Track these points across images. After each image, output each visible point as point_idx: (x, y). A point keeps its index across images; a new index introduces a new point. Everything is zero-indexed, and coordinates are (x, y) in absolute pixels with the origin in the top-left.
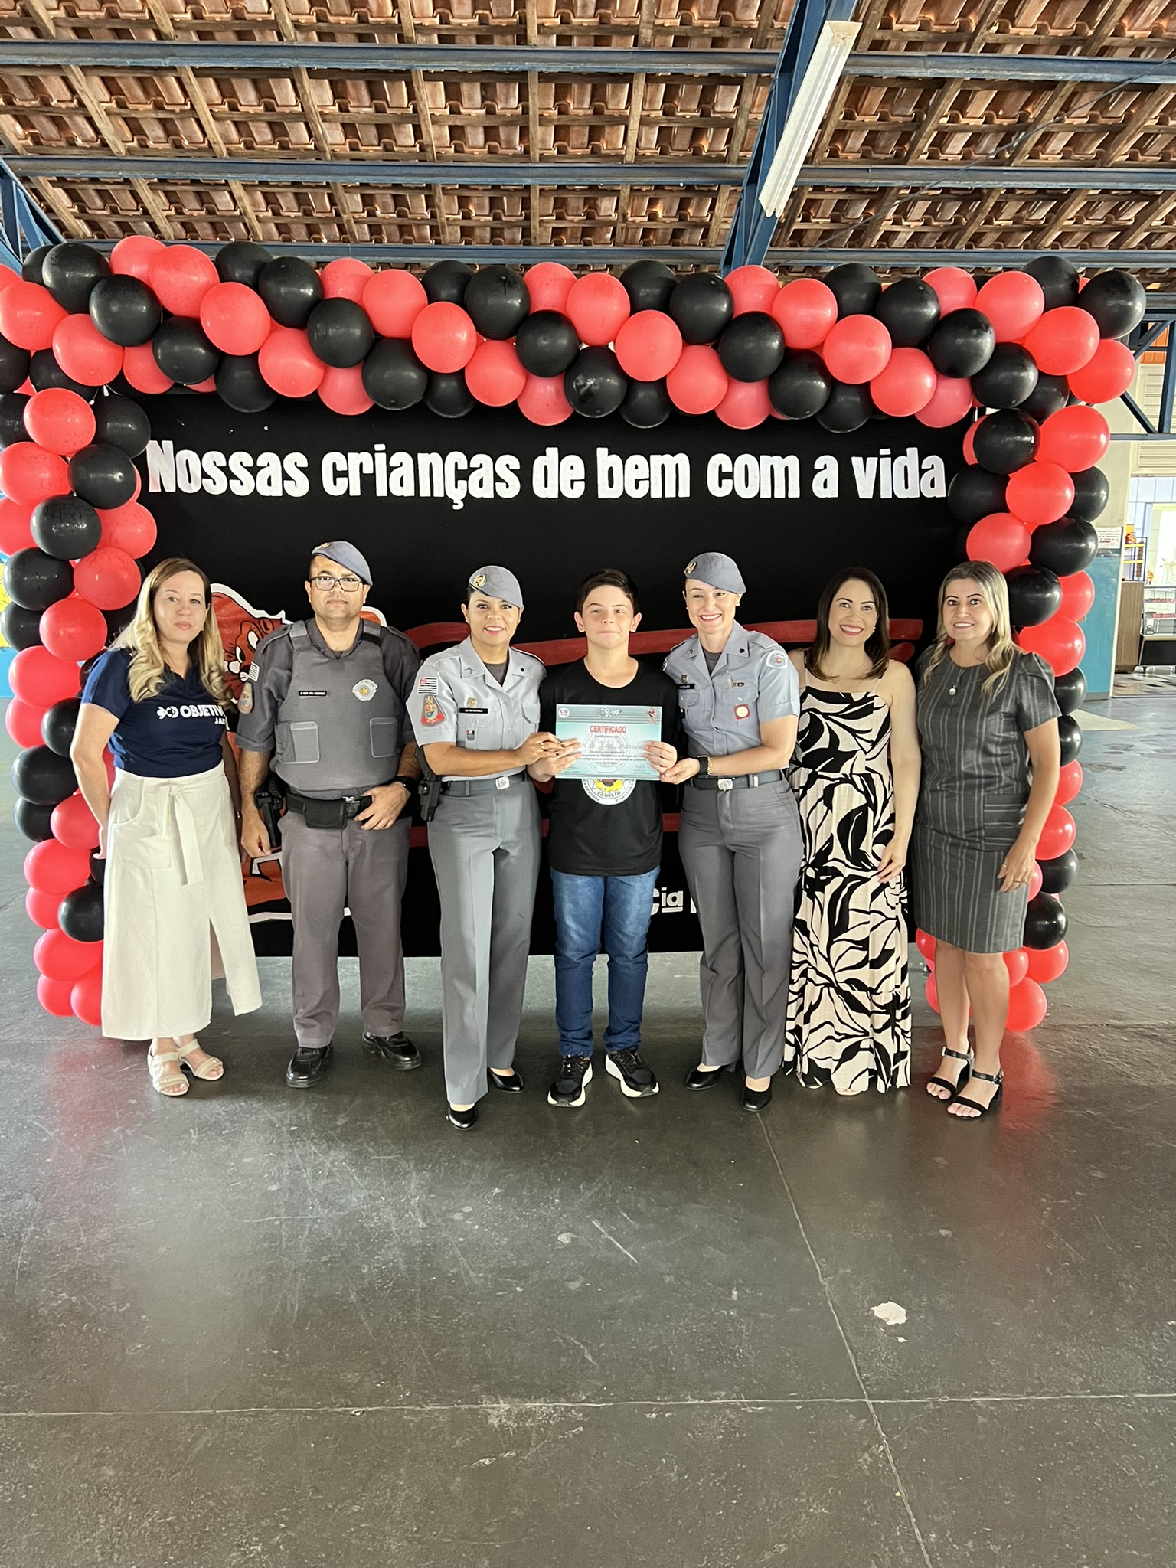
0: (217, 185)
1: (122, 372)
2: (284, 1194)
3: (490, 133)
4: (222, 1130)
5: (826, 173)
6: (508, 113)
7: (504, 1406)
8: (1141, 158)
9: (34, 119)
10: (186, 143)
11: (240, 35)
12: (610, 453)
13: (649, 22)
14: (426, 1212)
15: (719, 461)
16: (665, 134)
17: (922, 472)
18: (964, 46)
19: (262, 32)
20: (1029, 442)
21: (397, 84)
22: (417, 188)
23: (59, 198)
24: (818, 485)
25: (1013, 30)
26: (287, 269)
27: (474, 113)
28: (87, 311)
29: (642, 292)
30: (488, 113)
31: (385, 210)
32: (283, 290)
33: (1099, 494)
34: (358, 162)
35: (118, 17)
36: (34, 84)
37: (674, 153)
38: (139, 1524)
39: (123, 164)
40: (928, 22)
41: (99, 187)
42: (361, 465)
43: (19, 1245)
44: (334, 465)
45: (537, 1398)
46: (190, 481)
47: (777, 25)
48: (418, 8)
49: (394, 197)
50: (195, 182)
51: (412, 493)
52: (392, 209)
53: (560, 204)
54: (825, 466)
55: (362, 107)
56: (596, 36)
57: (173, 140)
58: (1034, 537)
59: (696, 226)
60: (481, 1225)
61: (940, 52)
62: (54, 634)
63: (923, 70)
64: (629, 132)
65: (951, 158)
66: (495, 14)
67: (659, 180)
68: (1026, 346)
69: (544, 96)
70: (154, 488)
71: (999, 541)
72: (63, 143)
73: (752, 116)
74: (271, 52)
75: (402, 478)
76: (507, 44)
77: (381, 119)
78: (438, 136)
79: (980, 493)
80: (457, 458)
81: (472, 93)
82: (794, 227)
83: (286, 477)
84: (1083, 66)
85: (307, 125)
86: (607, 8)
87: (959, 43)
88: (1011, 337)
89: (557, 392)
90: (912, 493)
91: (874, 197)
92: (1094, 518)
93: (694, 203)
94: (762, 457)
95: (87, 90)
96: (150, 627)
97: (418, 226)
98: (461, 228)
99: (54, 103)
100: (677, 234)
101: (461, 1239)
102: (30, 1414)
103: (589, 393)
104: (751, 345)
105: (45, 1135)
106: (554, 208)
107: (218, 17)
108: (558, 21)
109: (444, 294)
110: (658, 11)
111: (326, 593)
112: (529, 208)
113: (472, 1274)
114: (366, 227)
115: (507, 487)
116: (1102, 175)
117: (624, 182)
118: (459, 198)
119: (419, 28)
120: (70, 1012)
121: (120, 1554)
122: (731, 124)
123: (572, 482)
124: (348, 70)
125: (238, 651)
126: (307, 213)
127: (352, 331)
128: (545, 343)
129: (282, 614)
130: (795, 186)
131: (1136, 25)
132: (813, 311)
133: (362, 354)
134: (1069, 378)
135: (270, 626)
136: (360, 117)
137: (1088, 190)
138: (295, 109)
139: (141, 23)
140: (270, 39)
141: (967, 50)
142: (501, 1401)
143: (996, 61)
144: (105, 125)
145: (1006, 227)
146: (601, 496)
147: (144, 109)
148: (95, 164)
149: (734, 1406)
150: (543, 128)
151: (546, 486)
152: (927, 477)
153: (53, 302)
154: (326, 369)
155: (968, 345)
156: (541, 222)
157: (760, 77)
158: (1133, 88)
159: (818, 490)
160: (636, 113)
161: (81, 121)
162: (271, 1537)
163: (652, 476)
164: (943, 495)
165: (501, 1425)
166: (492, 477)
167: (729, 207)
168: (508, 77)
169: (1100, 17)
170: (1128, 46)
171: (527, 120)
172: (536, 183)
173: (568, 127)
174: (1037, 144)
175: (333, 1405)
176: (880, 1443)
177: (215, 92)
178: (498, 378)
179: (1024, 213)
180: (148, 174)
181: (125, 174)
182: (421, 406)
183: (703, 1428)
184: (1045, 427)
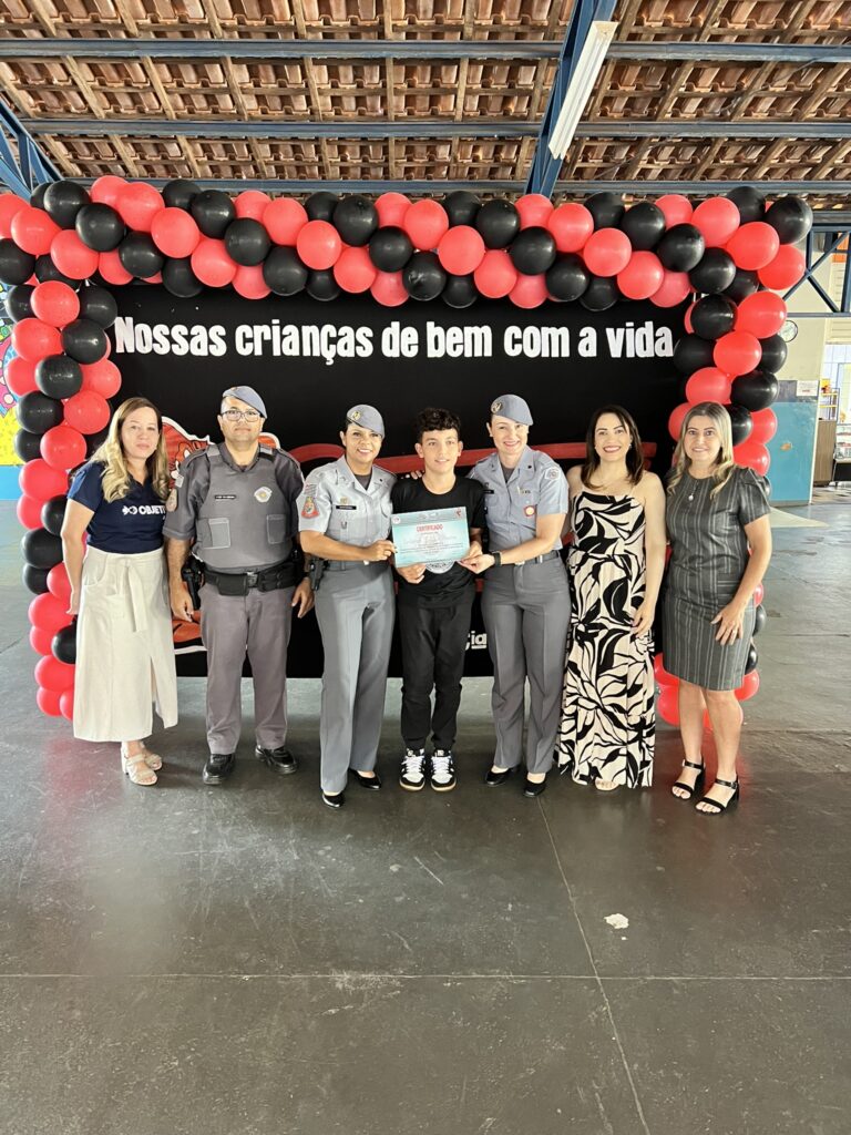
0: (168, 139)
1: (97, 272)
2: (203, 837)
3: (360, 101)
4: (161, 794)
5: (598, 127)
6: (372, 87)
7: (346, 976)
8: (825, 115)
9: (41, 94)
10: (147, 109)
11: (184, 34)
12: (436, 326)
13: (471, 23)
14: (299, 849)
15: (512, 331)
16: (483, 101)
17: (656, 339)
18: (695, 37)
19: (200, 32)
20: (729, 318)
21: (294, 67)
22: (309, 140)
23: (60, 149)
24: (582, 348)
25: (730, 25)
26: (211, 198)
27: (348, 87)
28: (74, 228)
29: (457, 213)
30: (358, 87)
31: (286, 156)
32: (208, 213)
33: (780, 354)
34: (266, 122)
35: (99, 22)
36: (41, 69)
37: (490, 114)
38: (98, 1045)
39: (103, 124)
40: (669, 20)
41: (87, 141)
42: (263, 334)
43: (21, 866)
44: (244, 334)
45: (369, 971)
46: (144, 345)
47: (562, 23)
48: (309, 14)
49: (293, 146)
50: (153, 137)
51: (297, 353)
52: (291, 153)
53: (410, 150)
54: (587, 335)
55: (269, 84)
56: (433, 33)
57: (139, 108)
58: (733, 385)
59: (508, 165)
60: (337, 858)
61: (678, 41)
62: (50, 450)
63: (666, 54)
64: (458, 101)
65: (688, 117)
66: (362, 18)
67: (479, 133)
68: (728, 250)
69: (398, 74)
70: (120, 349)
71: (708, 388)
72: (62, 110)
73: (545, 88)
74: (206, 45)
75: (291, 343)
76: (370, 38)
77: (283, 92)
78: (323, 104)
79: (695, 353)
80: (329, 329)
81: (347, 74)
82: (577, 166)
83: (210, 342)
84: (781, 50)
85: (231, 96)
86: (441, 12)
87: (692, 35)
88: (716, 243)
89: (398, 283)
90: (650, 354)
91: (633, 144)
92: (777, 370)
93: (505, 149)
94: (543, 329)
95: (78, 73)
96: (117, 447)
97: (310, 166)
98: (341, 168)
99: (55, 82)
101: (323, 867)
102: (26, 975)
103: (420, 284)
104: (532, 249)
105: (40, 795)
106: (406, 153)
107: (169, 22)
108: (406, 22)
109: (319, 215)
110: (477, 14)
111: (234, 423)
112: (388, 154)
113: (329, 890)
114: (273, 167)
115: (364, 349)
116: (797, 127)
117: (455, 134)
118: (339, 147)
119: (309, 28)
120: (59, 713)
121: (82, 1065)
122: (530, 93)
123: (410, 346)
124: (259, 58)
125: (177, 463)
126: (232, 158)
127: (255, 240)
128: (388, 248)
129: (208, 438)
130: (574, 137)
131: (820, 20)
132: (576, 226)
133: (263, 257)
134: (758, 272)
135: (199, 446)
136: (268, 92)
137: (788, 138)
138: (223, 85)
139: (115, 27)
140: (205, 37)
141: (697, 40)
142: (345, 974)
143: (718, 47)
144: (91, 97)
145: (729, 165)
146: (430, 355)
147: (117, 86)
148: (84, 125)
149: (505, 980)
150: (397, 97)
151: (391, 348)
152: (659, 342)
153: (51, 221)
154: (238, 268)
155: (685, 249)
156: (396, 163)
157: (550, 60)
158: (817, 65)
159: (583, 352)
160: (462, 86)
161: (74, 94)
162: (185, 1057)
163: (466, 341)
164: (671, 355)
165: (344, 988)
166: (354, 342)
167: (529, 152)
168: (371, 62)
169: (792, 16)
170: (813, 36)
171: (386, 92)
172: (392, 136)
173: (414, 96)
174: (750, 106)
175: (230, 973)
176: (604, 1005)
177: (167, 75)
178: (357, 273)
179: (742, 155)
180: (120, 131)
181: (106, 132)
182: (303, 293)
183: (483, 993)
184: (742, 307)
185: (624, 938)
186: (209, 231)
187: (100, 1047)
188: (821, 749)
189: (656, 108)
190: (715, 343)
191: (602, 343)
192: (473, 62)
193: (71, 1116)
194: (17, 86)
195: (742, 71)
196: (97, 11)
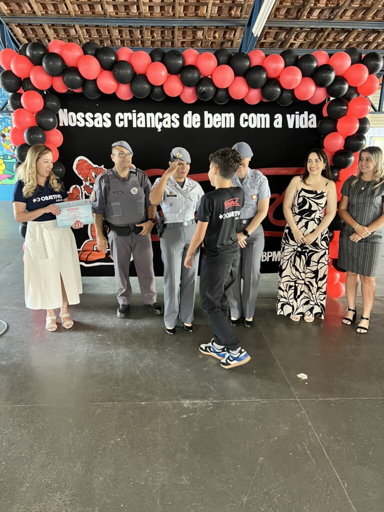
0: (71, 27)
1: (52, 86)
2: (113, 345)
3: (162, 8)
4: (90, 327)
5: (273, 22)
6: (168, 1)
7: (188, 402)
8: (376, 18)
9: (11, 4)
10: (61, 12)
12: (209, 113)
14: (157, 349)
15: (244, 116)
16: (220, 9)
17: (309, 119)
20: (345, 109)
22: (137, 28)
23: (18, 31)
24: (275, 123)
26: (106, 50)
27: (157, 1)
28: (41, 65)
29: (221, 59)
30: (162, 1)
31: (126, 35)
32: (105, 57)
33: (367, 126)
34: (118, 19)
37: (223, 16)
38: (82, 433)
39: (40, 19)
41: (32, 27)
42: (128, 117)
44: (119, 117)
45: (198, 399)
46: (73, 122)
49: (129, 30)
50: (64, 25)
51: (144, 126)
52: (128, 34)
53: (184, 33)
54: (278, 117)
57: (57, 11)
58: (345, 140)
59: (229, 41)
60: (175, 353)
64: (209, 9)
65: (314, 18)
67: (217, 25)
68: (345, 77)
70: (61, 125)
71: (334, 141)
72: (20, 12)
73: (249, 3)
75: (141, 121)
77: (126, 3)
78: (145, 10)
79: (329, 126)
80: (159, 114)
82: (262, 41)
83: (104, 121)
85: (101, 6)
88: (340, 74)
89: (193, 93)
90: (306, 126)
91: (288, 31)
92: (365, 133)
93: (228, 33)
94: (257, 114)
98: (152, 41)
100: (222, 43)
101: (169, 357)
102: (44, 405)
103: (204, 92)
104: (256, 76)
106: (182, 34)
109: (156, 59)
112: (174, 35)
114: (119, 41)
115: (175, 124)
116: (363, 24)
117: (206, 25)
118: (151, 31)
122: (242, 6)
123: (196, 122)
125: (89, 178)
126: (100, 36)
127: (127, 71)
128: (190, 75)
132: (277, 65)
133: (131, 79)
134: (358, 88)
135: (99, 170)
136: (119, 3)
137: (358, 29)
142: (187, 400)
144: (35, 6)
145: (331, 42)
146: (206, 127)
148: (31, 19)
149: (258, 402)
150: (180, 7)
151: (188, 124)
152: (311, 121)
153: (30, 62)
154: (118, 85)
155: (326, 76)
156: (178, 39)
159: (276, 125)
160: (211, 2)
161: (26, 4)
162: (122, 436)
163: (222, 120)
164: (316, 127)
165: (188, 407)
166: (170, 121)
167: (241, 34)
171: (175, 4)
172: (177, 26)
174: (342, 13)
175: (136, 402)
176: (303, 411)
178: (174, 87)
179: (337, 37)
180: (48, 22)
181: (40, 22)
182: (149, 97)
183: (249, 407)
184: (350, 104)
185: (306, 383)
186: (105, 67)
187: (84, 434)
188: (379, 304)
189: (299, 14)
190: (337, 121)
191: (285, 121)
193: (76, 463)
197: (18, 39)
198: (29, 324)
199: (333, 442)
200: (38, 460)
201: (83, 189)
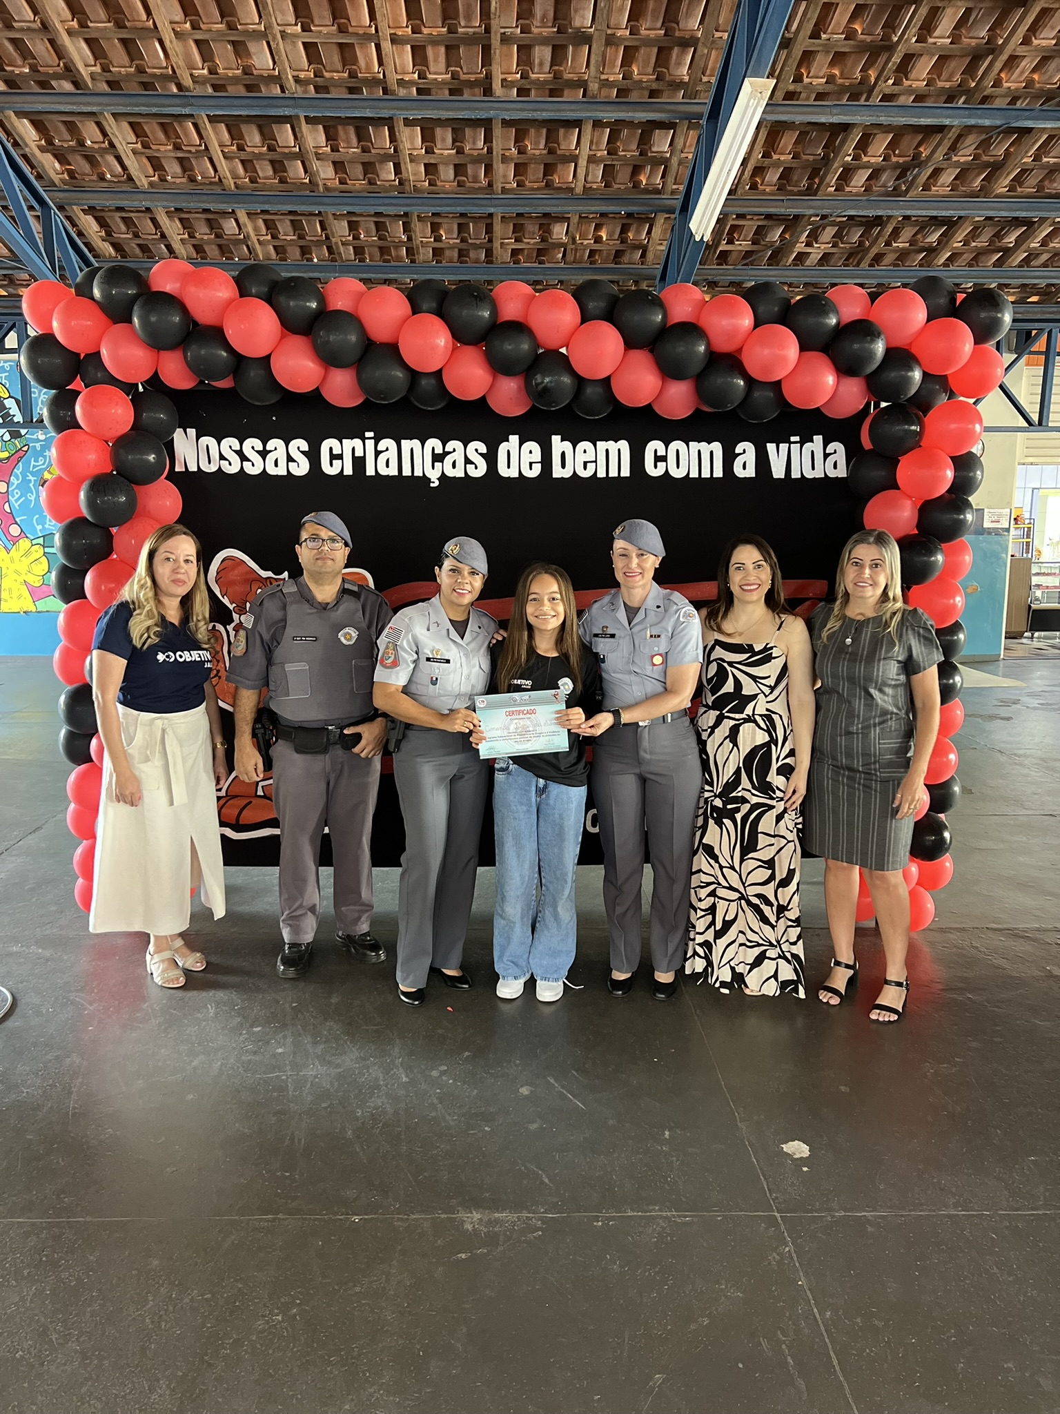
0: (224, 214)
1: (156, 372)
2: (290, 1056)
3: (459, 169)
4: (234, 1006)
5: (747, 203)
6: (475, 153)
7: (476, 1216)
8: (1019, 189)
9: (70, 158)
10: (200, 178)
11: (249, 88)
12: (562, 441)
13: (596, 78)
14: (408, 1068)
15: (654, 447)
16: (609, 170)
17: (826, 456)
18: (864, 96)
19: (267, 85)
20: (916, 431)
21: (381, 128)
22: (396, 216)
23: (90, 225)
24: (738, 466)
25: (906, 83)
26: (294, 286)
27: (446, 152)
28: (130, 321)
29: (591, 305)
30: (458, 153)
31: (368, 235)
32: (292, 304)
33: (975, 474)
34: (345, 194)
35: (146, 72)
36: (72, 128)
37: (616, 186)
38: (182, 1299)
39: (145, 195)
40: (834, 76)
41: (124, 215)
42: (353, 449)
43: (72, 1093)
44: (331, 449)
45: (504, 1210)
46: (210, 463)
47: (705, 79)
48: (400, 65)
49: (376, 223)
50: (206, 211)
51: (396, 473)
52: (374, 231)
53: (518, 229)
54: (744, 450)
55: (350, 148)
56: (550, 89)
57: (188, 175)
58: (920, 510)
59: (637, 247)
60: (455, 1080)
61: (844, 102)
62: (96, 589)
63: (830, 117)
64: (579, 170)
65: (855, 190)
66: (465, 71)
67: (604, 209)
68: (914, 350)
69: (506, 138)
70: (179, 468)
71: (891, 513)
72: (95, 178)
73: (683, 155)
74: (275, 102)
75: (388, 461)
76: (474, 95)
77: (366, 158)
78: (415, 173)
79: (876, 474)
80: (434, 443)
81: (444, 137)
82: (721, 248)
83: (290, 459)
84: (967, 112)
85: (303, 163)
86: (561, 65)
87: (861, 94)
88: (899, 342)
89: (519, 387)
90: (818, 474)
91: (788, 223)
92: (971, 494)
93: (633, 228)
94: (691, 444)
95: (117, 133)
98: (433, 249)
99: (88, 143)
101: (438, 1091)
102: (88, 1219)
103: (546, 390)
104: (681, 348)
105: (85, 1009)
106: (513, 233)
107: (230, 73)
108: (519, 76)
109: (425, 307)
110: (603, 69)
112: (492, 233)
114: (351, 248)
115: (476, 468)
116: (985, 204)
117: (573, 210)
118: (431, 223)
119: (401, 82)
121: (167, 1322)
122: (665, 162)
123: (531, 464)
124: (340, 117)
125: (248, 605)
126: (301, 237)
127: (349, 337)
128: (510, 347)
129: (286, 574)
130: (720, 214)
131: (1012, 79)
132: (733, 321)
133: (358, 355)
134: (950, 379)
135: (274, 583)
136: (348, 157)
137: (974, 218)
138: (294, 149)
139: (165, 78)
140: (274, 92)
141: (867, 100)
142: (475, 1213)
143: (893, 108)
144: (131, 162)
145: (903, 249)
146: (555, 475)
147: (165, 149)
148: (122, 196)
149: (666, 1218)
150: (504, 165)
151: (509, 467)
152: (831, 460)
153: (101, 314)
154: (326, 369)
155: (863, 349)
156: (502, 243)
157: (690, 122)
158: (1010, 131)
159: (739, 471)
160: (585, 152)
161: (111, 159)
162: (289, 1310)
163: (598, 459)
164: (845, 475)
165: (474, 1230)
166: (463, 459)
167: (664, 232)
168: (475, 123)
169: (980, 73)
170: (1004, 96)
171: (492, 157)
172: (498, 212)
173: (525, 164)
174: (929, 178)
175: (336, 1214)
176: (786, 1245)
177: (226, 136)
178: (470, 377)
179: (919, 236)
180: (165, 203)
181: (148, 204)
182: (405, 400)
183: (641, 1233)
184: (929, 418)
185: (805, 1169)
186: (292, 325)
187: (186, 1300)
190: (899, 461)
191: (762, 461)
192: (597, 124)
193: (158, 1381)
194: (39, 147)
195: (920, 137)
196: (143, 59)
197: (87, 244)
198: (72, 996)
199: (860, 1334)
200: (57, 1368)
201: (232, 633)
